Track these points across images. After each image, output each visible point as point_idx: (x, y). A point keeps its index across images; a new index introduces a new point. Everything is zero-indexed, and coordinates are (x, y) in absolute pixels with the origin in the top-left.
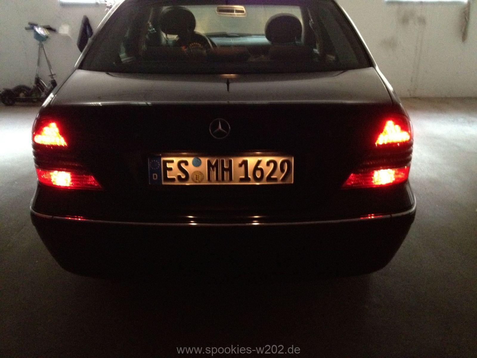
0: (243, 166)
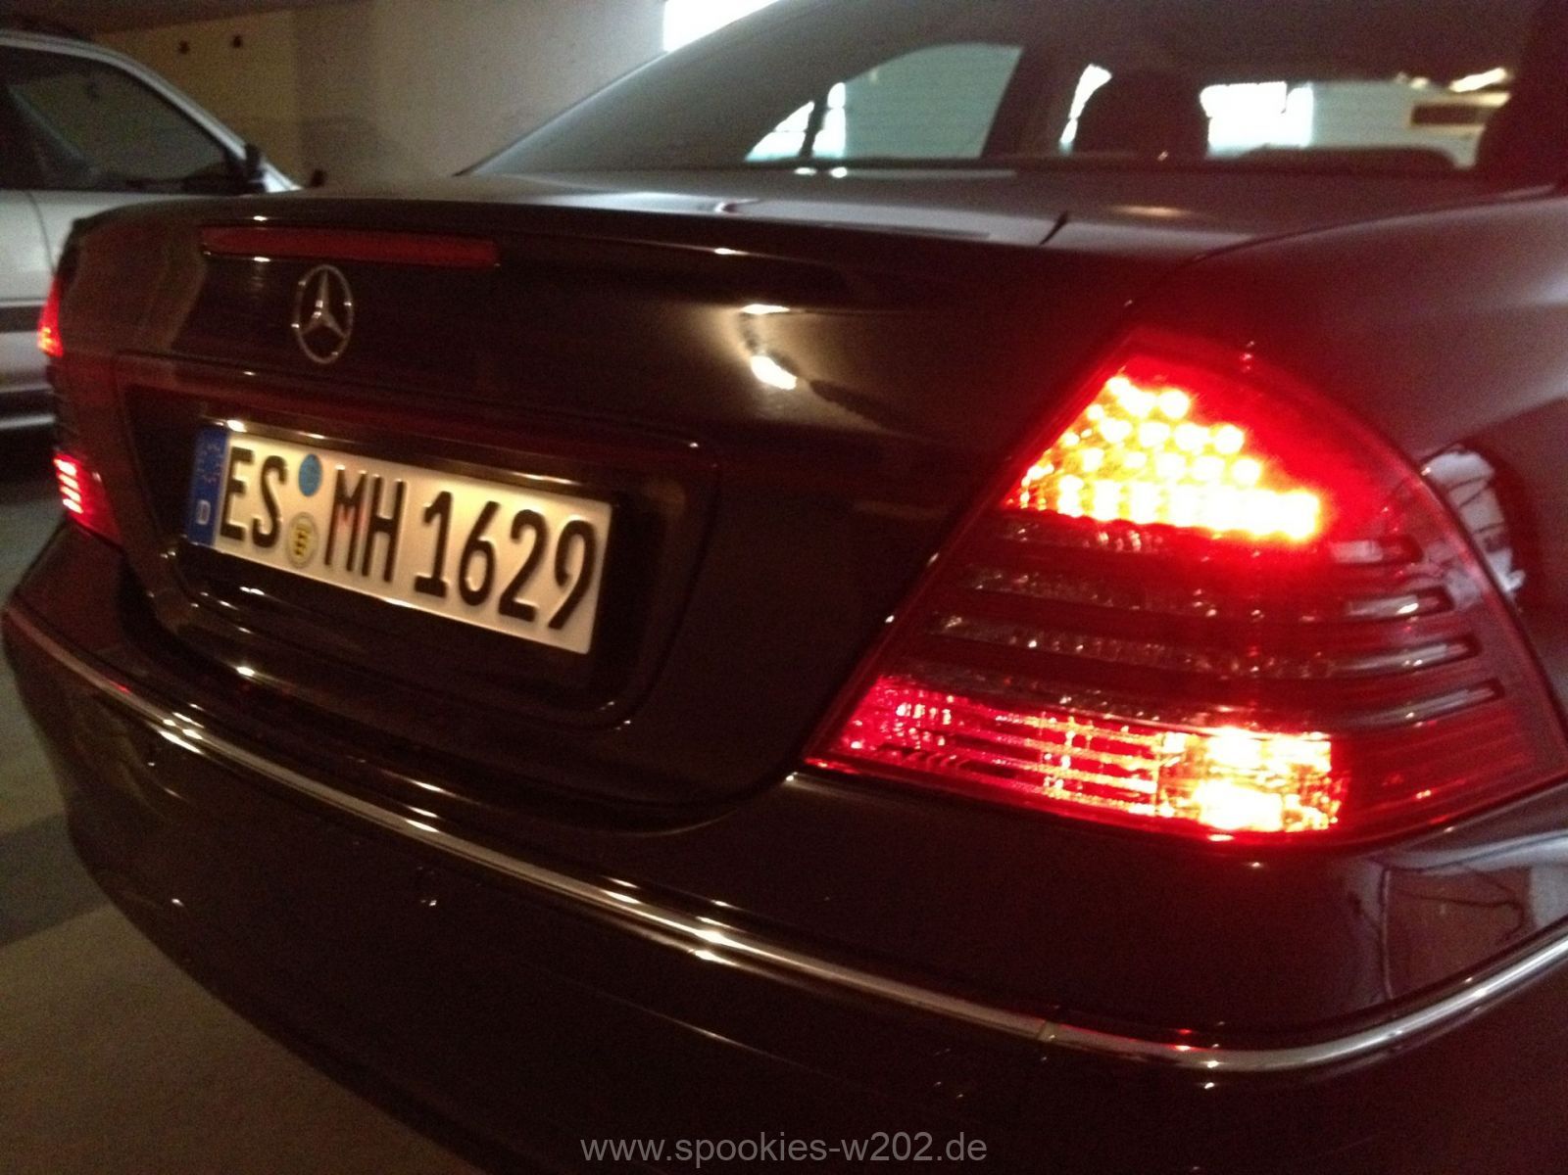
0: (437, 520)
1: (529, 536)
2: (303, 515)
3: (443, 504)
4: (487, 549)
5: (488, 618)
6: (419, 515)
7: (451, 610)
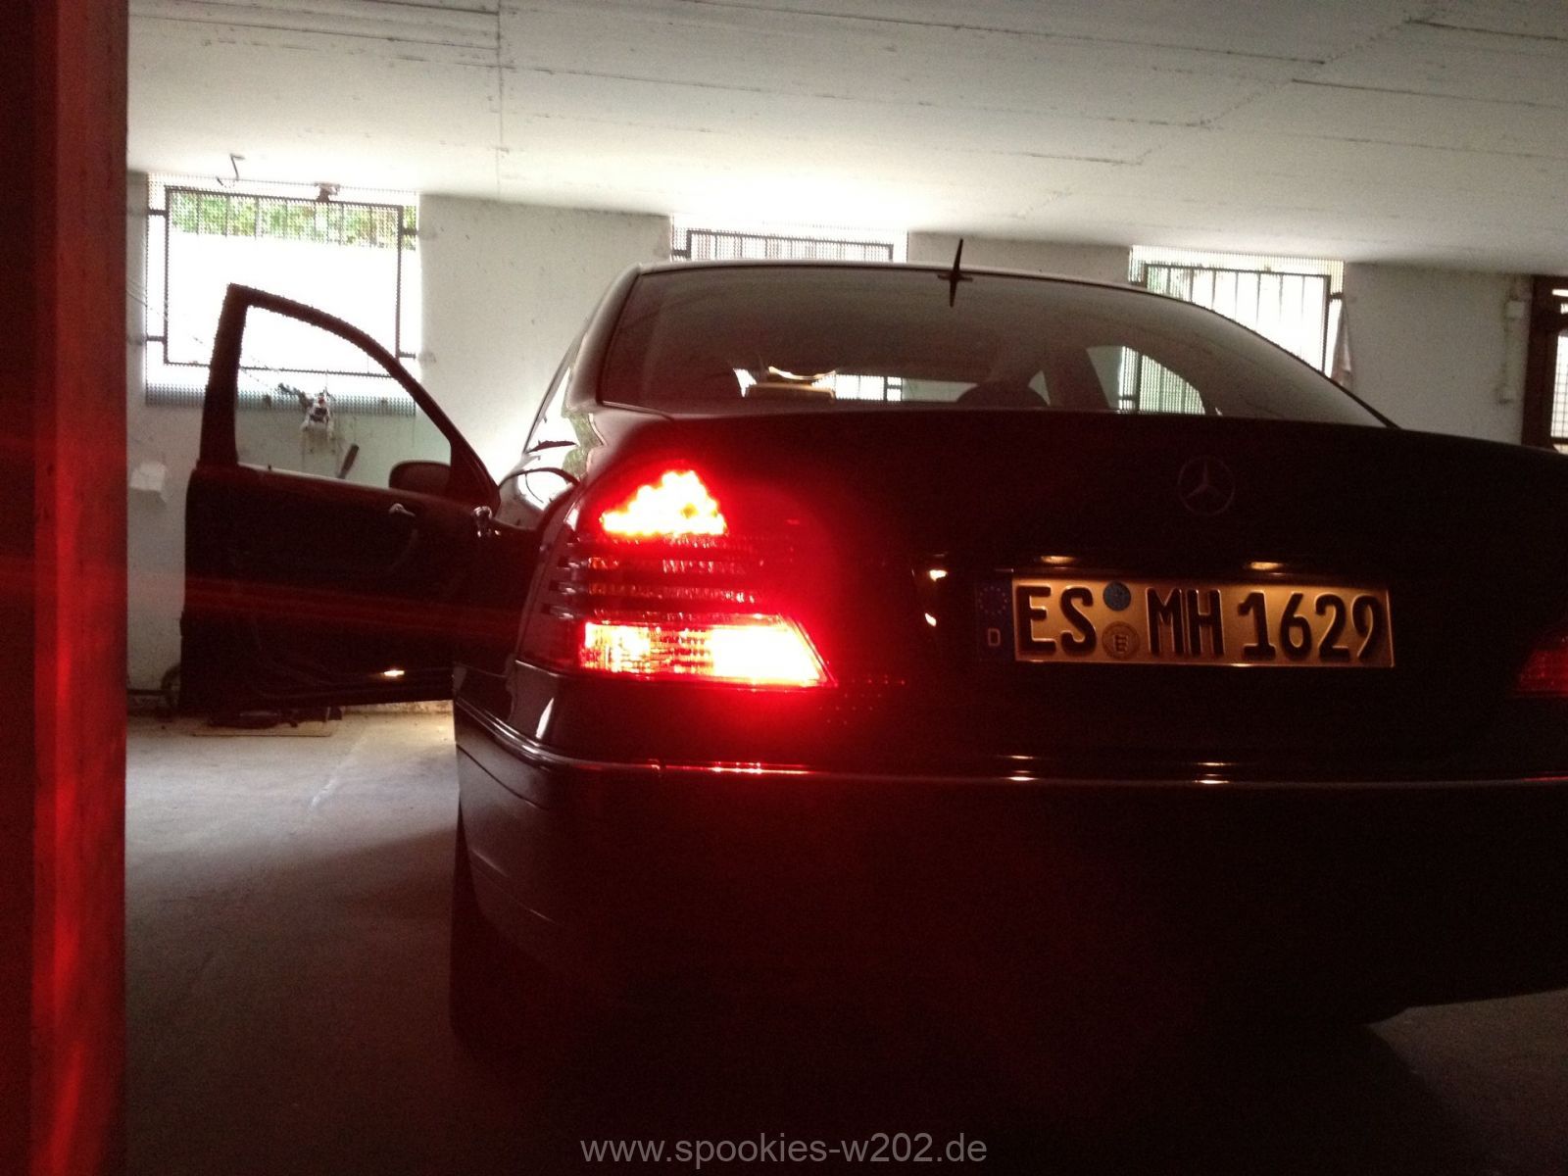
0: (1252, 611)
1: (1332, 612)
2: (1119, 624)
3: (1257, 601)
4: (1303, 623)
5: (1313, 661)
6: (1235, 612)
7: (1280, 661)
